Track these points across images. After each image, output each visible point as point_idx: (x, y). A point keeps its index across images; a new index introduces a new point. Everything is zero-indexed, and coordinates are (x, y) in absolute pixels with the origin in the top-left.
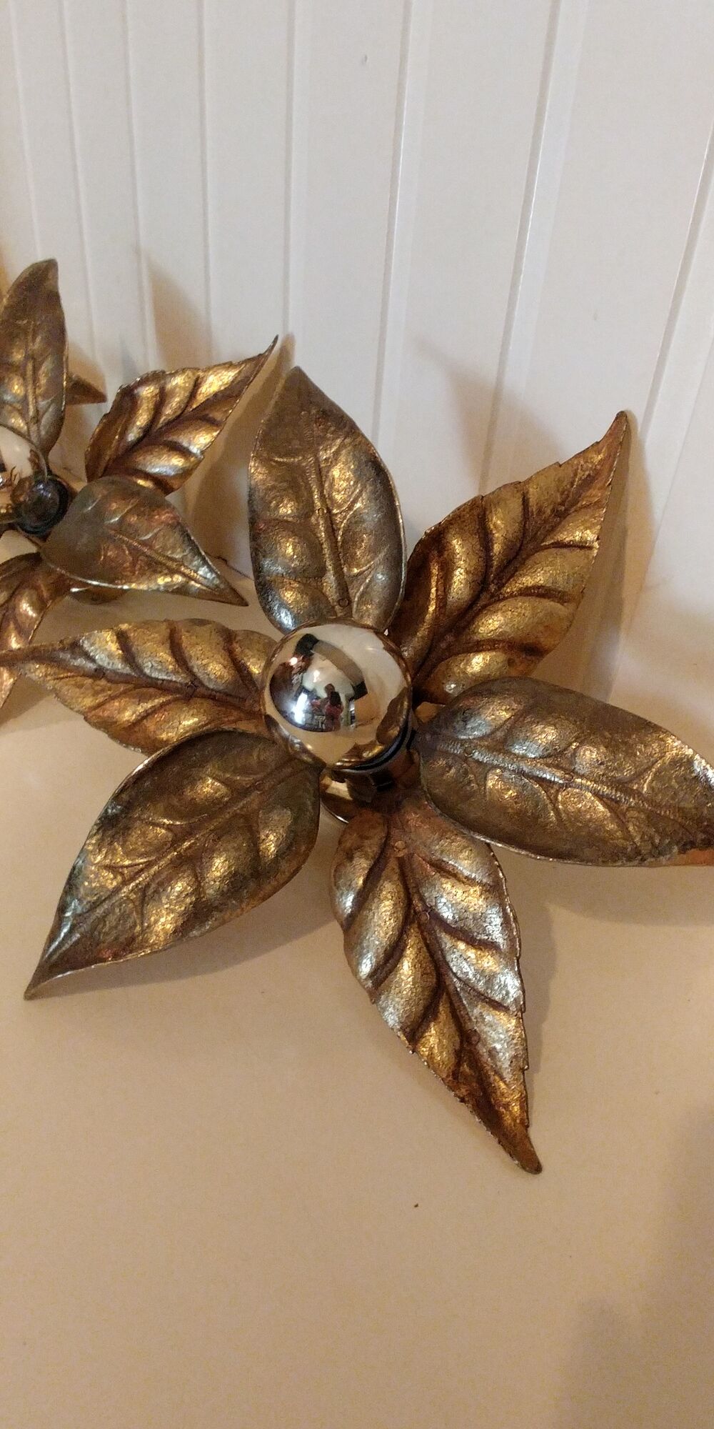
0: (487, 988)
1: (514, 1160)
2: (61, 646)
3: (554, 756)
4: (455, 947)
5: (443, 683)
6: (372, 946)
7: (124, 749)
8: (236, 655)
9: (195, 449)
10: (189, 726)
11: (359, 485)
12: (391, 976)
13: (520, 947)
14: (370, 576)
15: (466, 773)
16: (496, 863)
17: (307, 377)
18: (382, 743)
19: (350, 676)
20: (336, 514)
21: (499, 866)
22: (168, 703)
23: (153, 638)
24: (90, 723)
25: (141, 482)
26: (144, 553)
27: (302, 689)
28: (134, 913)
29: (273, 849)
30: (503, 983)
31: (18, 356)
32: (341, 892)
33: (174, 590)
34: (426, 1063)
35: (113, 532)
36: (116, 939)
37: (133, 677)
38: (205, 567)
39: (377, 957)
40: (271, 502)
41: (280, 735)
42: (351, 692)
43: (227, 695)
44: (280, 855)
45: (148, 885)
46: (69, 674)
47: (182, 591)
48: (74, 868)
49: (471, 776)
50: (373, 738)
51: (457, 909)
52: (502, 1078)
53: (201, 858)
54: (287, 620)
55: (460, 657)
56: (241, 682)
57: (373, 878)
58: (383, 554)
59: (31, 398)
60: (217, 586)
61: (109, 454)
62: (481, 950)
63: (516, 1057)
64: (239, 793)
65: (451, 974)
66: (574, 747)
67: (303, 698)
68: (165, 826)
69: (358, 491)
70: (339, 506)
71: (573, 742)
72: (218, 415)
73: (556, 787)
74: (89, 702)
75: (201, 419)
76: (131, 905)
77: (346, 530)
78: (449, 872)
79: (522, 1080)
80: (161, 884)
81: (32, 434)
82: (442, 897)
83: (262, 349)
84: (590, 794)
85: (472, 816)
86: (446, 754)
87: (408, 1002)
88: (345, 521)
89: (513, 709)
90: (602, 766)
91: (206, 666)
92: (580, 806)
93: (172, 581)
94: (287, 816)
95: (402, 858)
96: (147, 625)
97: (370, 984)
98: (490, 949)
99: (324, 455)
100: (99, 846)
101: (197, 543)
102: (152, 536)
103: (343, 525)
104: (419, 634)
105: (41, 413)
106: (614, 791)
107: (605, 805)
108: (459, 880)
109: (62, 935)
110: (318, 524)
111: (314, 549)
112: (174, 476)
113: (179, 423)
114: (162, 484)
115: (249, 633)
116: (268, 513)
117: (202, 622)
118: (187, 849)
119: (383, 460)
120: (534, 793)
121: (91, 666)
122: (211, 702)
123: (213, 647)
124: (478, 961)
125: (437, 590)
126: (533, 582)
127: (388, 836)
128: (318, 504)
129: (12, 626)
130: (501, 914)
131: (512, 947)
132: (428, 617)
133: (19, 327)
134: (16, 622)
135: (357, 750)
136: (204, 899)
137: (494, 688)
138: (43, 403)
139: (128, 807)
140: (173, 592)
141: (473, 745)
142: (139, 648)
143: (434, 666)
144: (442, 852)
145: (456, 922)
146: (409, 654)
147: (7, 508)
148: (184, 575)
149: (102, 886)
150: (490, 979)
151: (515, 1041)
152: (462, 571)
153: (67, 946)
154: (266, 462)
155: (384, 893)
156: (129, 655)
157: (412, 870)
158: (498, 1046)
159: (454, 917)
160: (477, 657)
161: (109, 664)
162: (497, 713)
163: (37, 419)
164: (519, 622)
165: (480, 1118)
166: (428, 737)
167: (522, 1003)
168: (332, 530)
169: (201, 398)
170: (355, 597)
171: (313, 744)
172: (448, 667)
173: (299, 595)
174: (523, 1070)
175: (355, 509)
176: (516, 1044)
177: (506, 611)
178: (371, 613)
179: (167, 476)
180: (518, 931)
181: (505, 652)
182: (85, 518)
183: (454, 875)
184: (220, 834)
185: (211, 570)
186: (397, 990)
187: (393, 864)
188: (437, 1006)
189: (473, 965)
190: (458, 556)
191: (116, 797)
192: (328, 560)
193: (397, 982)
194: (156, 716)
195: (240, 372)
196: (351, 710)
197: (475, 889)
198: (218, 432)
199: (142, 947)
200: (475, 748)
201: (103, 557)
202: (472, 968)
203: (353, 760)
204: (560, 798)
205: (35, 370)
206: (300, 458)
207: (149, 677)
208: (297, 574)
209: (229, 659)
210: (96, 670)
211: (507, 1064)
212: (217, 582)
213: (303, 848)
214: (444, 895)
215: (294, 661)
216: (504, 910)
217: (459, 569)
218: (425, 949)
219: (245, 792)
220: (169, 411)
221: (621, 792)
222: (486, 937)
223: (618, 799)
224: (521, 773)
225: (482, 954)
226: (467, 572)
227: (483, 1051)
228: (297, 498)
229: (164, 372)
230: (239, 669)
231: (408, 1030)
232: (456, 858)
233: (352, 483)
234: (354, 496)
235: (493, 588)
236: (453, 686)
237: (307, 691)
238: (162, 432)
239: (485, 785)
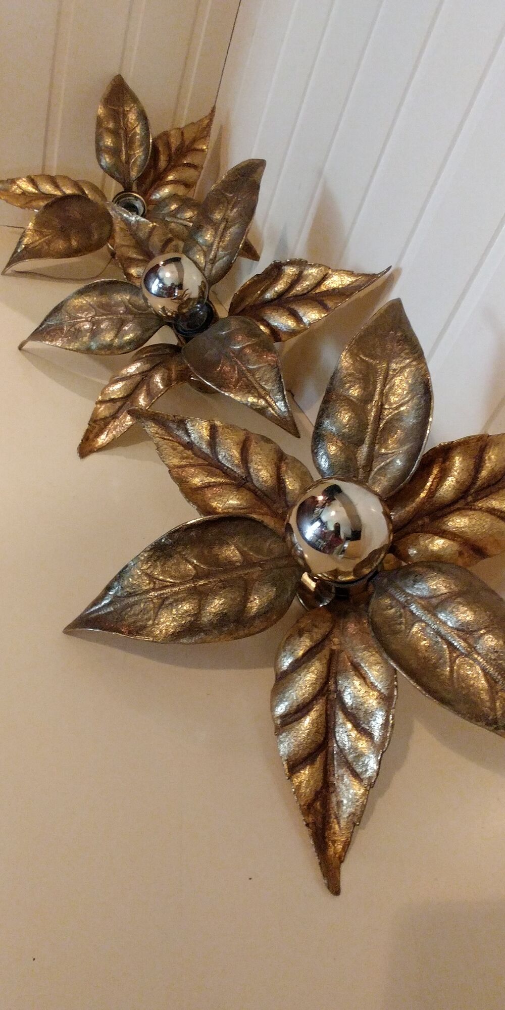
0: (354, 761)
1: (325, 880)
2: (174, 419)
3: (465, 631)
4: (344, 724)
5: (409, 548)
6: (291, 698)
7: (187, 502)
8: (281, 471)
9: (305, 320)
10: (234, 505)
11: (409, 396)
12: (295, 724)
13: (388, 745)
14: (391, 459)
15: (401, 616)
16: (395, 683)
17: (403, 308)
18: (355, 575)
19: (353, 524)
20: (386, 409)
21: (397, 687)
22: (226, 484)
23: (233, 438)
24: (171, 475)
25: (262, 327)
26: (247, 377)
27: (319, 519)
28: (152, 612)
29: (255, 610)
30: (366, 762)
31: (217, 216)
32: (285, 654)
33: (256, 408)
34: (293, 790)
35: (232, 354)
36: (135, 622)
37: (209, 457)
38: (283, 402)
39: (291, 707)
40: (346, 383)
41: (291, 539)
42: (349, 533)
43: (266, 495)
44: (258, 615)
45: (167, 598)
46: (171, 438)
47: (262, 411)
48: (127, 566)
49: (403, 620)
50: (351, 569)
51: (357, 701)
52: (339, 823)
53: (208, 595)
54: (324, 463)
55: (428, 536)
56: (277, 490)
57: (310, 655)
58: (406, 448)
59: (215, 247)
60: (285, 418)
61: (249, 301)
62: (361, 734)
63: (354, 814)
64: (248, 563)
65: (334, 741)
66: (481, 632)
67: (317, 524)
68: (193, 565)
69: (407, 399)
70: (391, 404)
71: (483, 629)
72: (330, 304)
73: (458, 653)
74: (176, 461)
75: (318, 302)
76: (152, 605)
77: (390, 422)
78: (361, 674)
79: (351, 831)
80: (176, 601)
81: (206, 269)
82: (350, 688)
83: (377, 271)
84: (479, 668)
85: (394, 647)
86: (392, 597)
87: (298, 746)
88: (390, 416)
89: (451, 589)
90: (495, 654)
91: (259, 470)
92: (469, 673)
93: (258, 402)
94: (272, 592)
95: (334, 650)
96: (232, 427)
97: (279, 722)
98: (367, 737)
99: (394, 366)
100: (148, 559)
101: (284, 385)
102: (256, 368)
103: (387, 417)
104: (407, 509)
105: (217, 259)
106: (497, 673)
107: (487, 681)
108: (366, 682)
109: (103, 604)
110: (371, 410)
111: (361, 425)
112: (285, 332)
113: (303, 299)
114: (275, 333)
115: (295, 460)
116: (342, 390)
117: (268, 441)
118: (201, 585)
119: (433, 386)
120: (442, 650)
121: (186, 438)
122: (253, 495)
123: (269, 460)
124: (355, 740)
125: (431, 485)
126: (499, 507)
127: (331, 632)
128: (377, 397)
129: (145, 388)
130: (384, 718)
131: (383, 743)
132: (418, 500)
133: (226, 197)
134: (148, 386)
135: (336, 573)
136: (198, 622)
137: (444, 568)
138: (221, 253)
139: (176, 543)
140: (256, 410)
141: (413, 600)
142: (221, 441)
143: (409, 534)
144: (362, 659)
145: (352, 709)
146: (394, 518)
147: (172, 313)
148: (267, 401)
149: (139, 585)
150: (360, 755)
151: (357, 804)
152: (454, 479)
153: (103, 612)
154: (353, 355)
155: (313, 668)
156: (213, 442)
157: (338, 662)
158: (345, 802)
159: (352, 705)
160: (439, 540)
161: (198, 442)
162: (437, 585)
163: (213, 261)
164: (478, 529)
165: (314, 841)
166: (385, 580)
167: (373, 781)
168: (379, 417)
169: (323, 288)
170: (376, 467)
171: (309, 555)
172: (417, 538)
173: (339, 452)
174: (354, 824)
175: (400, 410)
176: (357, 806)
177: (472, 518)
178: (382, 484)
179: (281, 331)
180: (391, 734)
181: (460, 545)
182: (217, 338)
183: (363, 678)
184: (226, 585)
185: (286, 406)
186: (295, 734)
187: (326, 652)
188: (316, 756)
189: (351, 741)
190: (455, 468)
191: (170, 534)
192: (368, 437)
193: (297, 730)
194: (215, 489)
195: (356, 280)
196: (345, 546)
197: (374, 692)
198: (326, 315)
199: (148, 635)
200: (414, 602)
201: (219, 368)
202: (350, 743)
203: (330, 577)
204: (457, 661)
205: (225, 229)
206: (377, 362)
207: (219, 461)
208: (343, 437)
209: (276, 473)
210: (188, 443)
211: (346, 816)
212: (286, 414)
213: (275, 617)
214: (352, 687)
215: (321, 498)
216: (387, 717)
217: (452, 477)
218: (324, 716)
219: (253, 565)
220: (298, 289)
221: (502, 676)
222: (368, 728)
223: (497, 680)
224: (438, 633)
225: (360, 737)
226: (457, 482)
227: (334, 799)
228: (364, 388)
229: (307, 262)
230: (280, 481)
231: (291, 763)
232: (370, 667)
233: (405, 392)
234: (403, 401)
235: (470, 499)
236: (415, 552)
237: (321, 521)
238: (289, 301)
239: (410, 630)
